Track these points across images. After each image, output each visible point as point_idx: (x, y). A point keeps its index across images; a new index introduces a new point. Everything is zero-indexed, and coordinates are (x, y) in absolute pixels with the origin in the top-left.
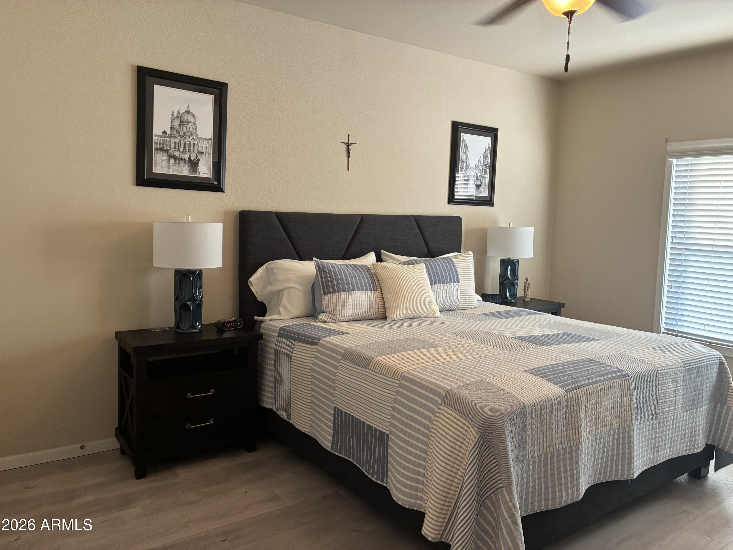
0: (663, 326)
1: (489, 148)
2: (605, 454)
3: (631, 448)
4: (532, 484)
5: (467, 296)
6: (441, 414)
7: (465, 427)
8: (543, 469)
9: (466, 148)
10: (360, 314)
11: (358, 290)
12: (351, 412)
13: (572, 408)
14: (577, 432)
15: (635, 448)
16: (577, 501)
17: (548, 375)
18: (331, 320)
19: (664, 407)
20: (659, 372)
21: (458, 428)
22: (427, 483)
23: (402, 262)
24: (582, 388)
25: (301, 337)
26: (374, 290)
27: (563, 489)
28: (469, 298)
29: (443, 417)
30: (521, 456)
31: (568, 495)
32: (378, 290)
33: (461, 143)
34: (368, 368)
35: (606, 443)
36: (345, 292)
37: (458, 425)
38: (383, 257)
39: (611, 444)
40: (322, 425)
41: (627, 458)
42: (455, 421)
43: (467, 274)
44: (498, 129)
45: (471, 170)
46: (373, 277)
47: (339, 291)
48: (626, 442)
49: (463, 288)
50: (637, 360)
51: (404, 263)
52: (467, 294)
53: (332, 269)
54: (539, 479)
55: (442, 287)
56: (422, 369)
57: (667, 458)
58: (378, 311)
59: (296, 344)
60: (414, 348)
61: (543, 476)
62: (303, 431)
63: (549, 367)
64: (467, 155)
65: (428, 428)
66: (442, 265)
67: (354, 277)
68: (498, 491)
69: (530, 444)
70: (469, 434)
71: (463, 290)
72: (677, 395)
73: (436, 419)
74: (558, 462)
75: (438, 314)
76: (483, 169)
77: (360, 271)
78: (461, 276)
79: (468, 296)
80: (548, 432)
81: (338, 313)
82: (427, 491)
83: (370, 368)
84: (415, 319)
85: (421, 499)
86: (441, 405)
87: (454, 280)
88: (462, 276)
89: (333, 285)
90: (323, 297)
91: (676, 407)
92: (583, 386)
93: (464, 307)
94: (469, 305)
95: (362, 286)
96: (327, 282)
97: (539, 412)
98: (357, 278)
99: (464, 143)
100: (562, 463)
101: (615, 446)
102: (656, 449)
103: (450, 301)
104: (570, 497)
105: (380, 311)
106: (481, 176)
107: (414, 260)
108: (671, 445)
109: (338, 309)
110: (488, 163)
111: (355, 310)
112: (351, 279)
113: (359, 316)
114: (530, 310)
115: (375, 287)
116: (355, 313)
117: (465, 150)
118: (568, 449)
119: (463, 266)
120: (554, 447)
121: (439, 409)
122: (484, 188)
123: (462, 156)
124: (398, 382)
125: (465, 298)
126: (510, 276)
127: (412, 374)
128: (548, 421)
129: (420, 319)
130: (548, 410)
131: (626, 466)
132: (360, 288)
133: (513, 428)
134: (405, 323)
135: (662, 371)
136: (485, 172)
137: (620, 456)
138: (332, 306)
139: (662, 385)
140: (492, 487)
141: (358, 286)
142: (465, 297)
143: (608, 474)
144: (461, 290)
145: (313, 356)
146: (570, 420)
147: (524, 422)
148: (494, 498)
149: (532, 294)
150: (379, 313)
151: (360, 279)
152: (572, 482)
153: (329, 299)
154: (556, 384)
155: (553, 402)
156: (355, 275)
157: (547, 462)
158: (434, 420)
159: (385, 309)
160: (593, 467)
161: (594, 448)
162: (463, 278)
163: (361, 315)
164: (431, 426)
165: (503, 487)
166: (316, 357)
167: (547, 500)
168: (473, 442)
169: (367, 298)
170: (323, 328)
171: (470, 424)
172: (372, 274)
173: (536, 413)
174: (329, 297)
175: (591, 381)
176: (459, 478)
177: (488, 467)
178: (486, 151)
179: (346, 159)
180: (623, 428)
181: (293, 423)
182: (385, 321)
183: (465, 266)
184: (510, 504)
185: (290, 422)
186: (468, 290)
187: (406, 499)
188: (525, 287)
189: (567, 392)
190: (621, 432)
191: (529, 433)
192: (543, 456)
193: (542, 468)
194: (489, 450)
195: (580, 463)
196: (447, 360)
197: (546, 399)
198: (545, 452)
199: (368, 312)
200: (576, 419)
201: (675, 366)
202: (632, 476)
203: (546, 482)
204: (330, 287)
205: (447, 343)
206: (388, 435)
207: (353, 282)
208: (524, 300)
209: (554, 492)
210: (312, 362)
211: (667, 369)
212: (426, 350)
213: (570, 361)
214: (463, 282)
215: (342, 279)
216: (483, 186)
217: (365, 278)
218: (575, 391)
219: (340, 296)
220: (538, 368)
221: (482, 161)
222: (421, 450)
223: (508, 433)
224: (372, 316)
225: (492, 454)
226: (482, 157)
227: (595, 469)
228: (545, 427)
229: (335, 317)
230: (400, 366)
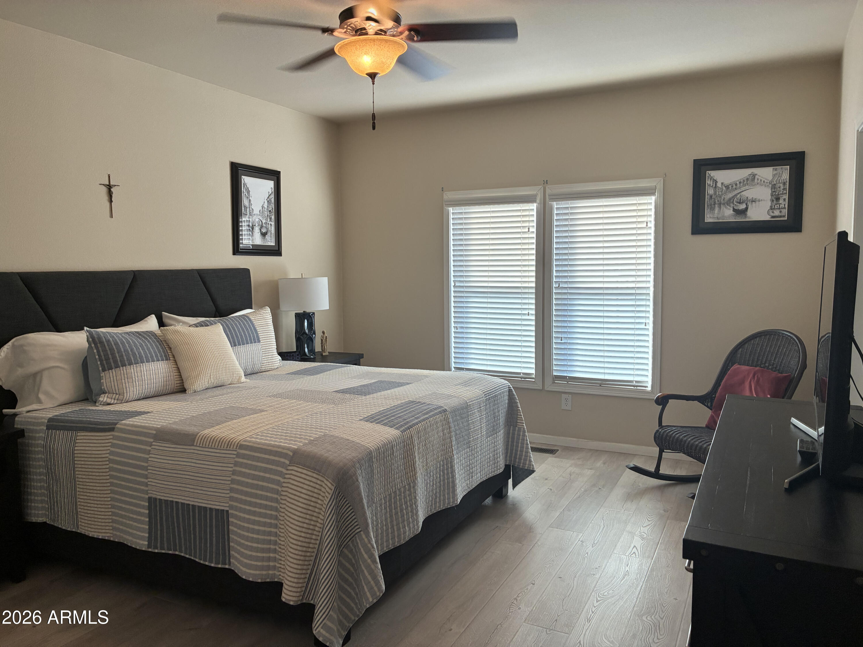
0: (453, 365)
1: (272, 193)
2: (434, 486)
3: (453, 477)
4: (381, 525)
5: (269, 357)
6: (291, 474)
7: (319, 482)
8: (388, 510)
9: (249, 192)
10: (152, 389)
11: (148, 361)
12: (173, 498)
13: (408, 447)
14: (413, 469)
15: (457, 476)
16: (418, 533)
17: (383, 421)
18: (116, 401)
19: (473, 436)
20: (468, 404)
21: (312, 484)
22: (280, 550)
23: (194, 324)
24: (414, 427)
25: (86, 425)
26: (167, 360)
27: (406, 525)
28: (272, 358)
29: (293, 477)
30: (371, 500)
31: (410, 530)
32: (171, 359)
33: (242, 187)
34: (193, 445)
35: (435, 476)
36: (132, 366)
37: (311, 481)
38: (165, 320)
39: (438, 476)
40: (131, 523)
41: (451, 487)
42: (308, 478)
43: (267, 331)
44: (280, 172)
45: (255, 216)
46: (163, 345)
47: (124, 365)
48: (450, 472)
49: (264, 348)
50: (449, 396)
51: (196, 325)
52: (269, 354)
53: (111, 339)
54: (386, 519)
55: (242, 349)
56: (258, 435)
57: (479, 482)
58: (174, 383)
59: (78, 434)
60: (238, 417)
61: (389, 516)
62: (100, 537)
63: (380, 413)
64: (250, 200)
65: (277, 492)
66: (240, 324)
67: (140, 346)
68: (356, 537)
69: (377, 487)
70: (324, 487)
71: (265, 350)
72: (482, 423)
73: (286, 480)
74: (400, 500)
75: (243, 379)
76: (267, 215)
77: (147, 339)
78: (261, 334)
79: (271, 356)
80: (390, 473)
81: (125, 392)
82: (280, 558)
83: (195, 444)
84: (219, 388)
85: (274, 568)
86: (289, 466)
87: (254, 339)
88: (263, 334)
89: (114, 357)
90: (101, 375)
91: (482, 434)
92: (414, 425)
93: (267, 368)
94: (272, 365)
95: (152, 357)
96: (106, 355)
97: (383, 455)
98: (145, 347)
99: (245, 186)
100: (403, 500)
101: (442, 478)
102: (470, 475)
103: (252, 363)
104: (412, 531)
105: (177, 384)
106: (266, 223)
107: (207, 321)
108: (480, 470)
109: (124, 387)
110: (272, 209)
111: (146, 386)
112: (137, 349)
113: (152, 392)
114: (335, 364)
115: (168, 356)
116: (146, 389)
117: (247, 194)
118: (407, 487)
119: (262, 323)
120: (396, 486)
121: (287, 470)
122: (271, 237)
123: (245, 202)
124: (235, 453)
125: (268, 359)
126: (307, 331)
127: (250, 442)
128: (390, 462)
129: (224, 387)
130: (389, 452)
131: (451, 494)
132: (150, 358)
133: (364, 474)
134: (210, 393)
135: (470, 403)
136: (271, 219)
137: (446, 485)
138: (116, 384)
139: (471, 416)
140: (348, 535)
141: (147, 357)
142: (267, 357)
143: (438, 504)
144: (263, 350)
145: (110, 444)
146: (407, 458)
147: (371, 466)
148: (351, 545)
149: (330, 348)
150: (175, 385)
151: (148, 349)
152: (412, 516)
153: (111, 376)
154: (391, 427)
155: (393, 443)
156: (142, 344)
157: (391, 502)
158: (284, 482)
159: (182, 380)
160: (426, 500)
161: (426, 482)
162: (263, 336)
163: (154, 391)
164: (280, 489)
165: (361, 531)
166: (113, 445)
167: (393, 538)
168: (329, 494)
169: (159, 370)
170: (110, 411)
171: (324, 477)
172: (161, 341)
173: (381, 456)
174: (111, 374)
175: (419, 420)
176: (317, 533)
177: (344, 516)
178: (269, 196)
179: (108, 204)
180: (446, 460)
181: (83, 532)
182: (185, 395)
183: (264, 323)
184: (369, 545)
185: (79, 531)
186: (270, 349)
187: (258, 572)
188: (322, 341)
189: (402, 433)
190: (445, 463)
191: (376, 477)
192: (388, 497)
193: (388, 508)
194: (344, 499)
195: (417, 497)
196: (280, 423)
197: (387, 442)
198: (390, 493)
199: (162, 386)
200: (411, 456)
201: (478, 398)
202: (456, 502)
203: (392, 521)
204: (111, 361)
205: (270, 406)
206: (227, 511)
207: (141, 352)
208: (322, 355)
209: (399, 529)
210: (108, 452)
211: (473, 401)
212: (252, 416)
213: (396, 405)
214: (264, 341)
215: (126, 351)
216: (269, 234)
217: (154, 346)
218: (409, 430)
219: (125, 371)
220: (371, 415)
221: (266, 206)
222: (271, 517)
223: (360, 479)
224: (167, 391)
225: (347, 502)
226: (266, 202)
227: (428, 501)
228: (388, 469)
229: (121, 397)
230: (233, 436)
